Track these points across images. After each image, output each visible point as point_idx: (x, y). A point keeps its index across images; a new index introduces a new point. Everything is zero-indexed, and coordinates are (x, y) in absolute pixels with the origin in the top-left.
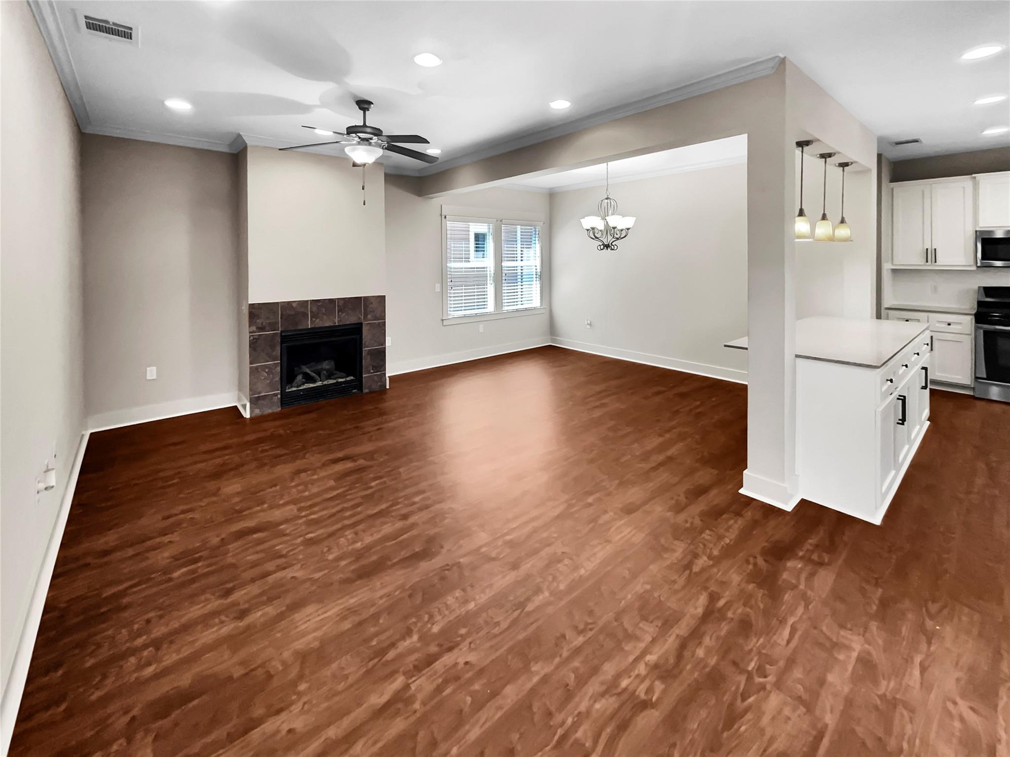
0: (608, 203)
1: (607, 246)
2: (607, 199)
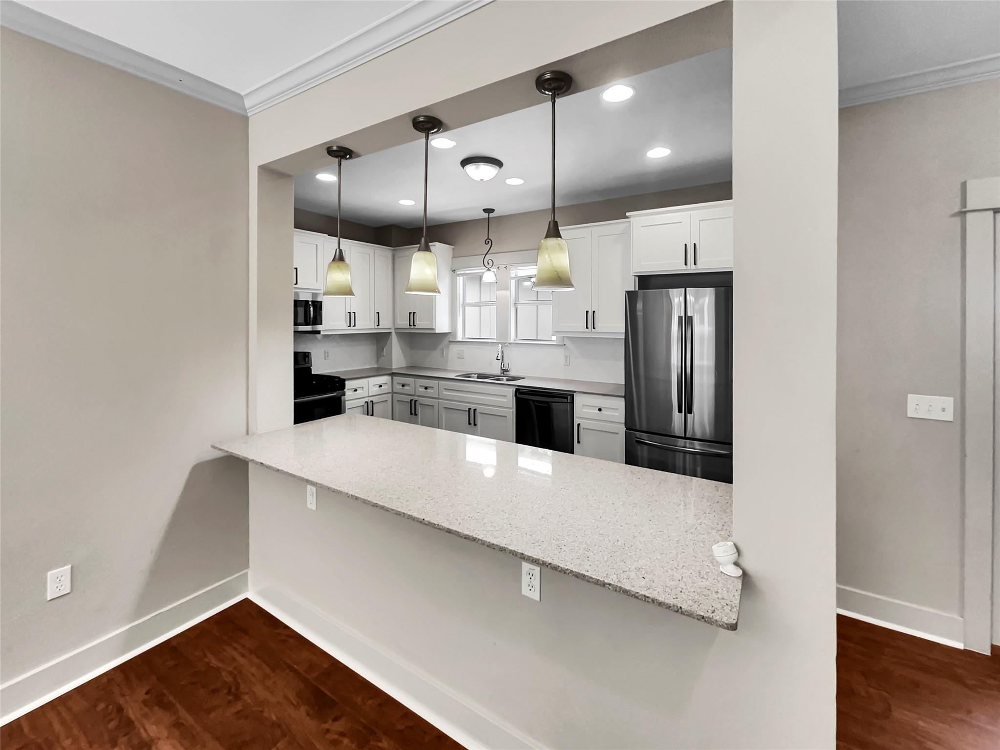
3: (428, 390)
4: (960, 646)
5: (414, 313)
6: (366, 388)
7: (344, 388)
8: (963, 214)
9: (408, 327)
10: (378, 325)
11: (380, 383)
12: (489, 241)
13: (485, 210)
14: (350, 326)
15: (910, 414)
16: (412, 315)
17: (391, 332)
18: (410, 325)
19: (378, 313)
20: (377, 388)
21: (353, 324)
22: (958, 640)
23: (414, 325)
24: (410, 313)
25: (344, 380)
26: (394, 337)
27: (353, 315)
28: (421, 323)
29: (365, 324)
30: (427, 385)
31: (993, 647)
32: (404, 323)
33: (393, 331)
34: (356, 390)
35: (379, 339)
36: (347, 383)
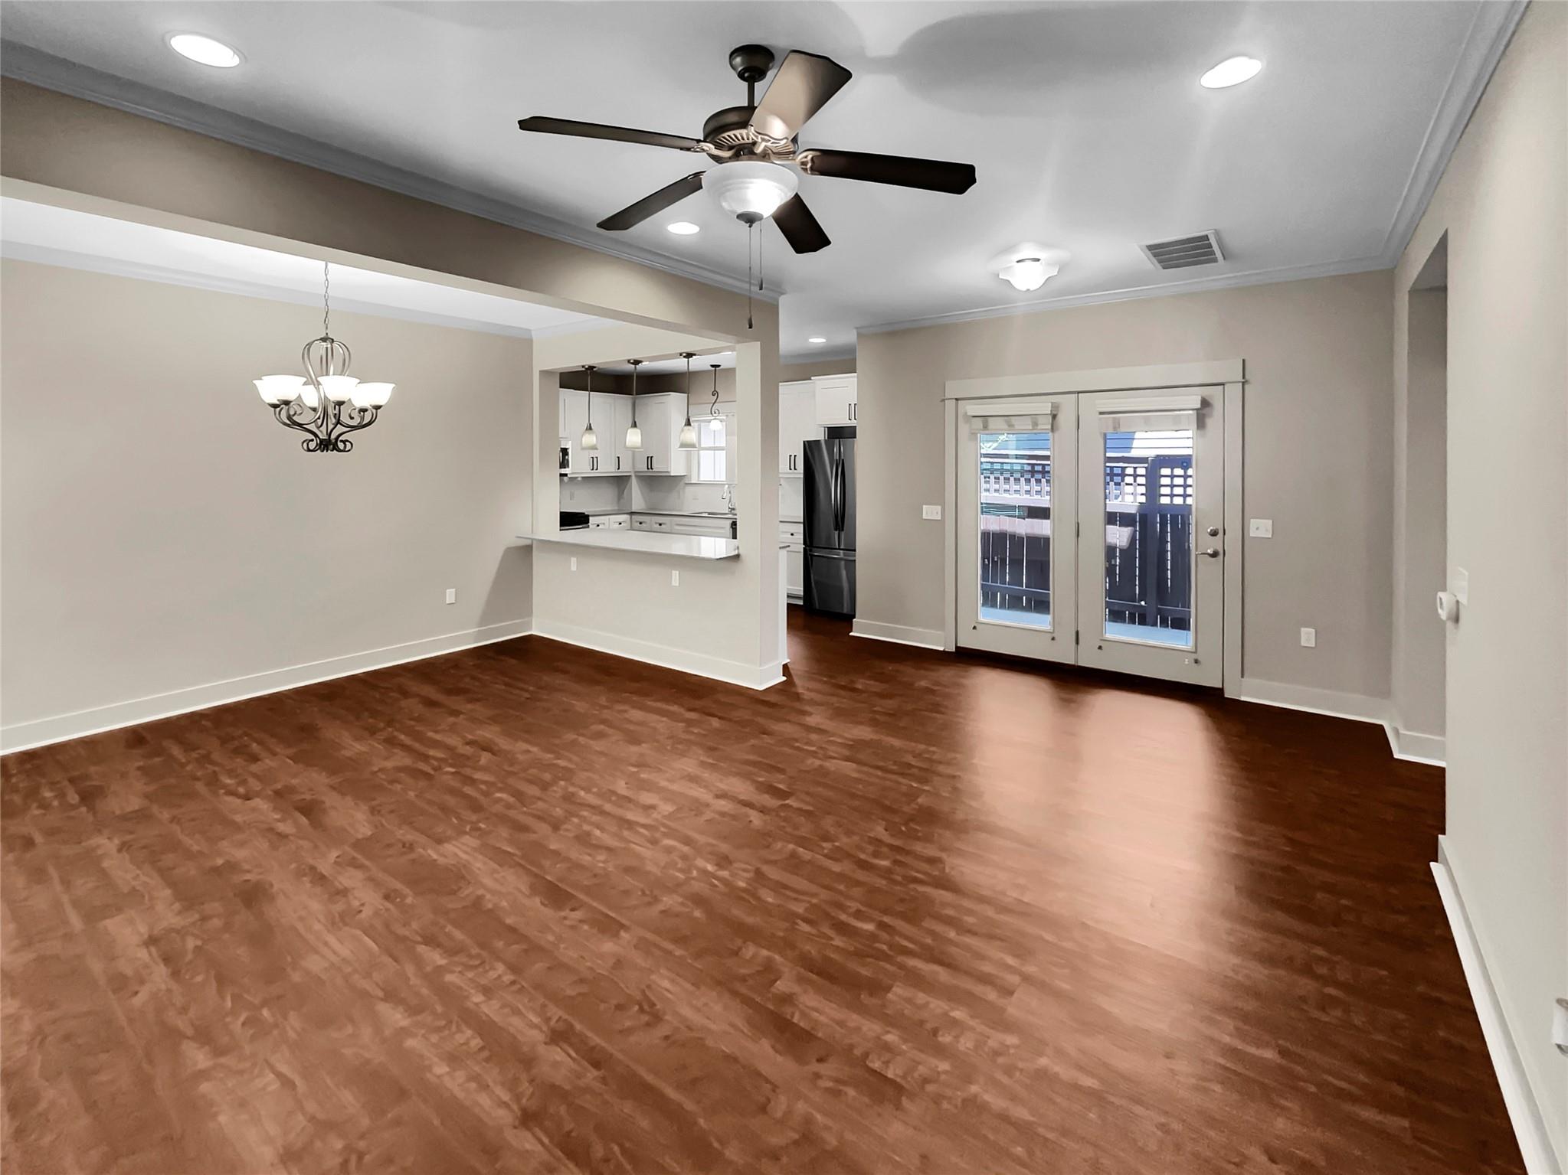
0: (327, 348)
1: (327, 445)
2: (324, 340)
3: (663, 526)
4: (942, 649)
5: (652, 457)
6: (607, 524)
7: (588, 522)
8: (943, 400)
9: (646, 470)
10: (619, 469)
11: (620, 521)
12: (715, 393)
13: (712, 366)
14: (593, 469)
15: (924, 517)
16: (650, 459)
17: (630, 476)
18: (648, 469)
19: (619, 458)
20: (617, 525)
21: (595, 468)
22: (940, 646)
23: (652, 468)
24: (648, 458)
25: (588, 516)
26: (634, 480)
27: (595, 460)
28: (657, 467)
29: (607, 468)
30: (660, 522)
31: (957, 647)
32: (642, 466)
33: (633, 474)
34: (598, 526)
35: (620, 482)
36: (591, 518)
